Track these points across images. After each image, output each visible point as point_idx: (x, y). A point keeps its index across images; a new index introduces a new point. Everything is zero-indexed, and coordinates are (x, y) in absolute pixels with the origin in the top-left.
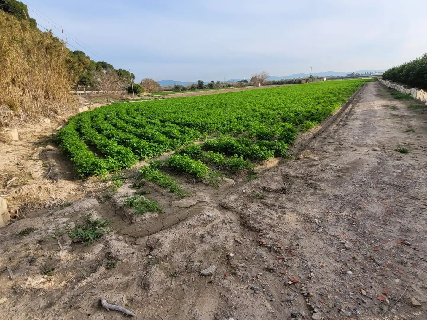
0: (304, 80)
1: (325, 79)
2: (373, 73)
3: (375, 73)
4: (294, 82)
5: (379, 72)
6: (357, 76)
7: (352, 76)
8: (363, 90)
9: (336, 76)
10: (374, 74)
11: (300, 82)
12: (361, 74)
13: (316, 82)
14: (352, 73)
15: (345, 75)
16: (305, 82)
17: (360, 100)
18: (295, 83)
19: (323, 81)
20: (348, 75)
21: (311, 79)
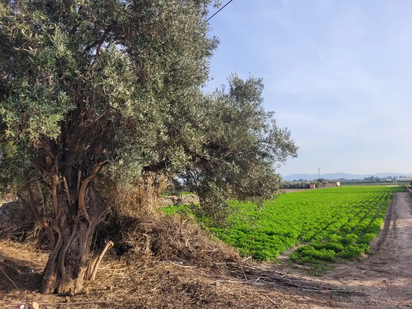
0: (313, 184)
1: (339, 184)
2: (398, 177)
3: (400, 177)
4: (300, 186)
5: (405, 177)
6: (378, 181)
7: (371, 181)
8: (395, 205)
9: (350, 179)
10: (398, 179)
11: (308, 187)
12: (382, 178)
13: (328, 187)
14: (370, 177)
15: (362, 178)
16: (315, 188)
17: (397, 217)
18: (302, 187)
19: (337, 186)
20: (366, 179)
21: (320, 182)
